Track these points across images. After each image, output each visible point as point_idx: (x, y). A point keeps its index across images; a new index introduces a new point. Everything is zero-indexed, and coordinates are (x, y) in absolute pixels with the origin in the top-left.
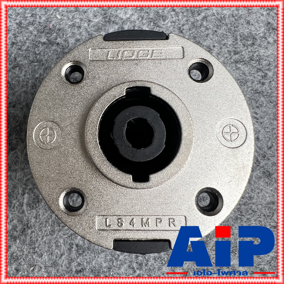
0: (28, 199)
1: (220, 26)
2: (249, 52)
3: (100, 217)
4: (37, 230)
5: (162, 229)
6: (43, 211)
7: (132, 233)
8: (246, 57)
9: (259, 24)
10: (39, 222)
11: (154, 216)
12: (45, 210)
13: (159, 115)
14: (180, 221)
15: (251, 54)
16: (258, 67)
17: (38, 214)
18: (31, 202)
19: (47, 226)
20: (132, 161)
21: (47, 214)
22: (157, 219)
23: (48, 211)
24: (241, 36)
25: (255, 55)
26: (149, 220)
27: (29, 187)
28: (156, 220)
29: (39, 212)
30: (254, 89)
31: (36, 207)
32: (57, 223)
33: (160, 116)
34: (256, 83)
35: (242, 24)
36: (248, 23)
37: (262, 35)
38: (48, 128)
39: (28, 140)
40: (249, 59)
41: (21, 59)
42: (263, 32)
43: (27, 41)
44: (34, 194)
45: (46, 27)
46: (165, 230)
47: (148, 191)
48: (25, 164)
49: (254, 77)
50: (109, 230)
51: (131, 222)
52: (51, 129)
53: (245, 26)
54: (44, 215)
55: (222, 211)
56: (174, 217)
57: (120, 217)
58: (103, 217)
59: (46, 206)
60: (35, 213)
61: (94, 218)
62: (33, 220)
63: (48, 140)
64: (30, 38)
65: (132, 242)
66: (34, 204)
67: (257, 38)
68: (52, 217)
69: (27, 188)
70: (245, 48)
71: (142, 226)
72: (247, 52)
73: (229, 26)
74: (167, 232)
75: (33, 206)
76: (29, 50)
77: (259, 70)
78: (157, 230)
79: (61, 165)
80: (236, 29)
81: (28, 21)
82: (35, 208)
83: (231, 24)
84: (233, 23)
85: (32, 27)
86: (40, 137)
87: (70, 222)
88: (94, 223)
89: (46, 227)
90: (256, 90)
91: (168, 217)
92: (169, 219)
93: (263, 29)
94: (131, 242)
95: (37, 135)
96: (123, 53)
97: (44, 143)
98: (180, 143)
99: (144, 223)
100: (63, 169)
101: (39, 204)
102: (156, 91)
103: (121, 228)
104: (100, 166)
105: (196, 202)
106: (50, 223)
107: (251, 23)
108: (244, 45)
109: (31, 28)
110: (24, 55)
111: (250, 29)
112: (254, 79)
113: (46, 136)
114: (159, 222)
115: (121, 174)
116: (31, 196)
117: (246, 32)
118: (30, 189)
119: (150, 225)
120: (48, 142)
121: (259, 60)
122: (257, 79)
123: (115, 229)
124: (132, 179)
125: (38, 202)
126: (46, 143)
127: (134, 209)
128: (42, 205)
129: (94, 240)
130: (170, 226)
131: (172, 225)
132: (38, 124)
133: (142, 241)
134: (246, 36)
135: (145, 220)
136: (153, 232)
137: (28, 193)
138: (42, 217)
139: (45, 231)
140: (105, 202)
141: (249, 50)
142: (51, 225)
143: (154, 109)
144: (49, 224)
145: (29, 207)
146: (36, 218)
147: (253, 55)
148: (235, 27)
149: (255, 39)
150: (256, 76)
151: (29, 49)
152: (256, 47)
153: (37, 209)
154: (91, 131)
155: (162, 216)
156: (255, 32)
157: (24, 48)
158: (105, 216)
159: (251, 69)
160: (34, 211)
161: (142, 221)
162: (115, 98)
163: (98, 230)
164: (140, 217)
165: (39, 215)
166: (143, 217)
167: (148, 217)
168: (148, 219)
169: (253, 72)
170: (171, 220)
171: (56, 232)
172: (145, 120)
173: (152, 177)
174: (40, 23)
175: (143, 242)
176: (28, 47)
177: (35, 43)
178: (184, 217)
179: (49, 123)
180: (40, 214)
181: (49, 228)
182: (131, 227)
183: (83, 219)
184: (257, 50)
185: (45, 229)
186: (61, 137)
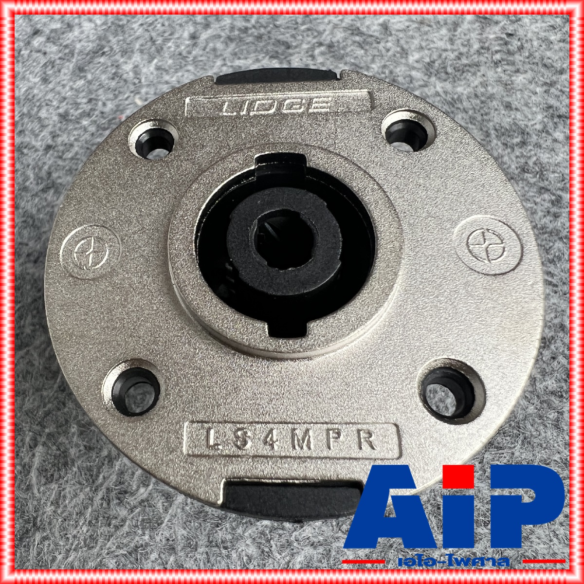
0: (43, 458)
1: (453, 112)
2: (517, 157)
3: (195, 425)
4: (57, 534)
5: (342, 455)
6: (74, 488)
7: (270, 463)
8: (513, 167)
9: (530, 108)
10: (62, 513)
11: (323, 423)
12: (78, 486)
13: (326, 204)
14: (386, 436)
15: (523, 160)
16: (541, 184)
17: (62, 493)
18: (50, 465)
19: (81, 524)
20: (267, 294)
21: (82, 496)
22: (328, 430)
23: (87, 486)
24: (496, 130)
25: (531, 163)
26: (311, 433)
27: (47, 430)
28: (328, 435)
29: (64, 489)
30: (539, 226)
31: (60, 477)
32: (104, 517)
33: (328, 206)
34: (540, 214)
35: (496, 110)
36: (508, 106)
37: (539, 127)
38: (93, 238)
39: (48, 261)
40: (519, 170)
41: (61, 175)
42: (540, 123)
43: (76, 144)
44: (58, 446)
45: (114, 119)
46: (350, 459)
47: (305, 366)
48: (46, 378)
49: (536, 204)
50: (213, 456)
51: (267, 437)
52: (99, 239)
53: (503, 112)
54: (76, 495)
55: (484, 412)
56: (371, 428)
57: (242, 426)
58: (200, 425)
59: (81, 475)
60: (54, 492)
61: (180, 427)
62: (49, 509)
63: (90, 262)
64: (81, 139)
65: (270, 488)
66: (55, 471)
67: (531, 132)
68: (95, 502)
69: (44, 431)
70: (509, 150)
71: (294, 447)
72: (514, 159)
73: (470, 112)
74: (355, 463)
75: (52, 475)
76: (78, 159)
77: (542, 190)
78: (329, 458)
79: (113, 310)
80: (485, 117)
81: (80, 111)
82: (56, 480)
83: (474, 109)
84: (478, 108)
85: (86, 120)
86: (75, 255)
87: (123, 435)
88: (179, 438)
89: (77, 527)
90: (542, 228)
91: (354, 428)
92: (359, 431)
93: (539, 117)
94: (266, 488)
95: (69, 252)
96: (251, 104)
97: (80, 268)
98: (374, 257)
99: (298, 440)
100: (118, 318)
101: (66, 470)
102: (317, 160)
103: (244, 453)
104: (198, 304)
105: (420, 395)
106: (88, 516)
107: (514, 106)
108: (505, 145)
109: (85, 122)
110: (67, 168)
111: (513, 116)
112: (535, 207)
113: (87, 253)
114: (333, 438)
115: (243, 320)
116: (50, 452)
117: (506, 122)
118: (49, 434)
119: (312, 446)
120: (90, 265)
121: (541, 170)
122: (542, 208)
123: (228, 453)
124: (267, 330)
125: (66, 464)
126: (85, 267)
127: (274, 407)
128: (73, 473)
129: (178, 479)
130: (361, 448)
131: (365, 446)
132: (72, 230)
133: (294, 485)
134: (507, 130)
135: (299, 433)
136: (319, 462)
137: (44, 444)
138: (69, 503)
139: (75, 537)
140: (207, 389)
141: (518, 154)
142: (90, 522)
143: (314, 193)
144: (85, 521)
145: (44, 477)
146: (56, 503)
147: (526, 163)
148: (482, 115)
149: (526, 134)
150: (538, 200)
151: (78, 156)
152: (529, 148)
153: (61, 481)
154: (181, 235)
155: (340, 423)
156: (525, 123)
157: (69, 155)
158: (206, 422)
159: (527, 189)
160: (54, 486)
161: (293, 436)
162: (233, 174)
163: (189, 455)
164: (289, 425)
165: (65, 497)
166: (296, 426)
167: (309, 426)
168: (307, 430)
169: (531, 194)
170: (362, 434)
171: (101, 540)
172: (297, 214)
173: (313, 327)
174: (102, 113)
175: (295, 489)
176: (77, 153)
177: (90, 147)
178: (394, 429)
179: (96, 229)
180: (68, 495)
181: (85, 529)
182: (266, 451)
183: (155, 428)
184: (533, 153)
185: (75, 532)
186: (118, 256)
